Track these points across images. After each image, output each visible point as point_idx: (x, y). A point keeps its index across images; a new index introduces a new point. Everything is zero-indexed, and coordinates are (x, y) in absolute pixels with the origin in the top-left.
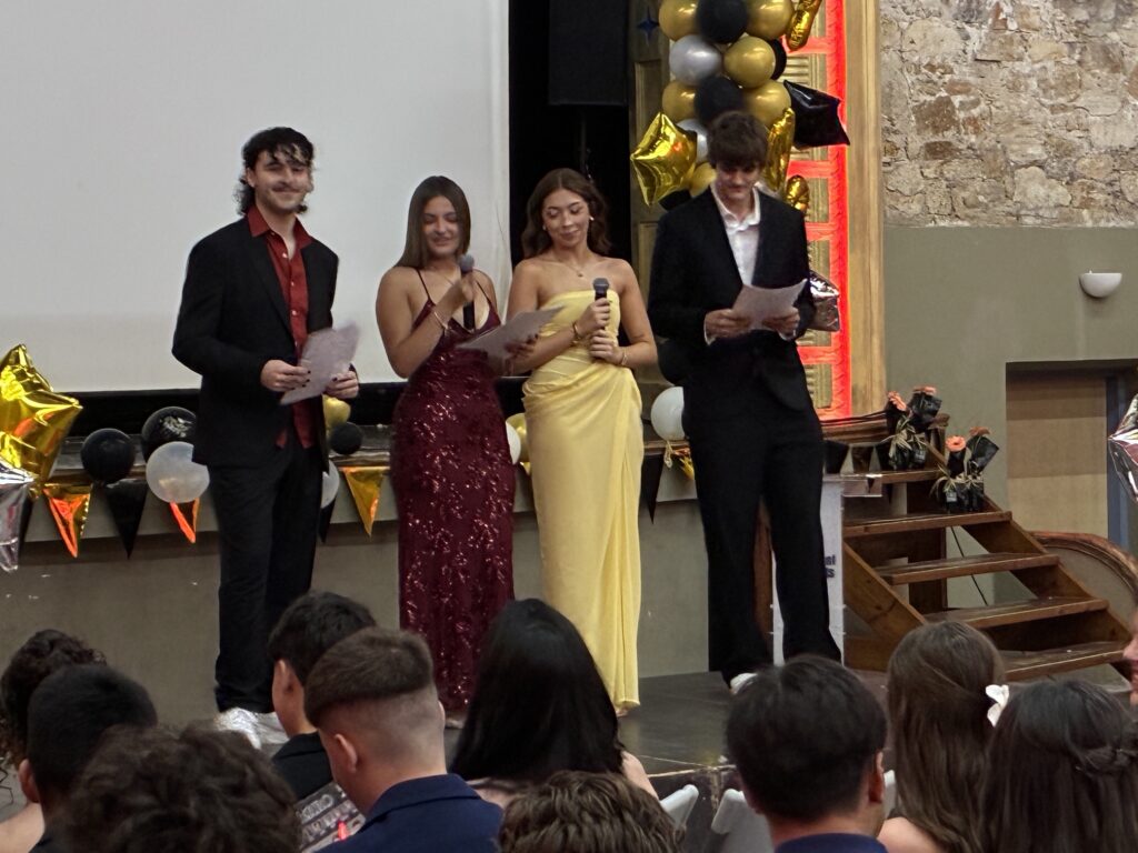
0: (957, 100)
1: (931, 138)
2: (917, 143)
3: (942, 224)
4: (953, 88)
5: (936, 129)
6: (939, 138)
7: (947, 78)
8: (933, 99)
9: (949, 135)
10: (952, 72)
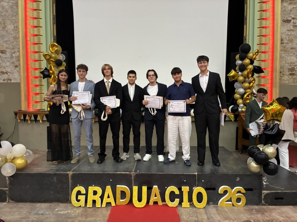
0: (295, 67)
1: (290, 72)
2: (288, 73)
3: (292, 84)
4: (295, 66)
5: (291, 71)
6: (292, 73)
7: (294, 64)
8: (291, 67)
9: (294, 72)
10: (295, 63)
